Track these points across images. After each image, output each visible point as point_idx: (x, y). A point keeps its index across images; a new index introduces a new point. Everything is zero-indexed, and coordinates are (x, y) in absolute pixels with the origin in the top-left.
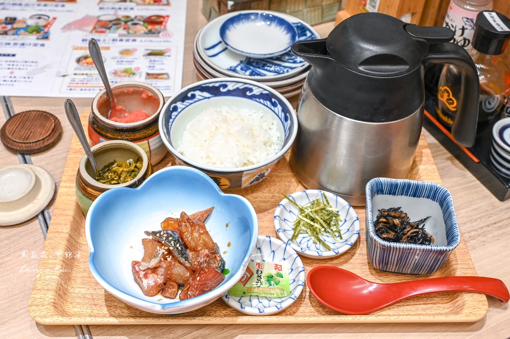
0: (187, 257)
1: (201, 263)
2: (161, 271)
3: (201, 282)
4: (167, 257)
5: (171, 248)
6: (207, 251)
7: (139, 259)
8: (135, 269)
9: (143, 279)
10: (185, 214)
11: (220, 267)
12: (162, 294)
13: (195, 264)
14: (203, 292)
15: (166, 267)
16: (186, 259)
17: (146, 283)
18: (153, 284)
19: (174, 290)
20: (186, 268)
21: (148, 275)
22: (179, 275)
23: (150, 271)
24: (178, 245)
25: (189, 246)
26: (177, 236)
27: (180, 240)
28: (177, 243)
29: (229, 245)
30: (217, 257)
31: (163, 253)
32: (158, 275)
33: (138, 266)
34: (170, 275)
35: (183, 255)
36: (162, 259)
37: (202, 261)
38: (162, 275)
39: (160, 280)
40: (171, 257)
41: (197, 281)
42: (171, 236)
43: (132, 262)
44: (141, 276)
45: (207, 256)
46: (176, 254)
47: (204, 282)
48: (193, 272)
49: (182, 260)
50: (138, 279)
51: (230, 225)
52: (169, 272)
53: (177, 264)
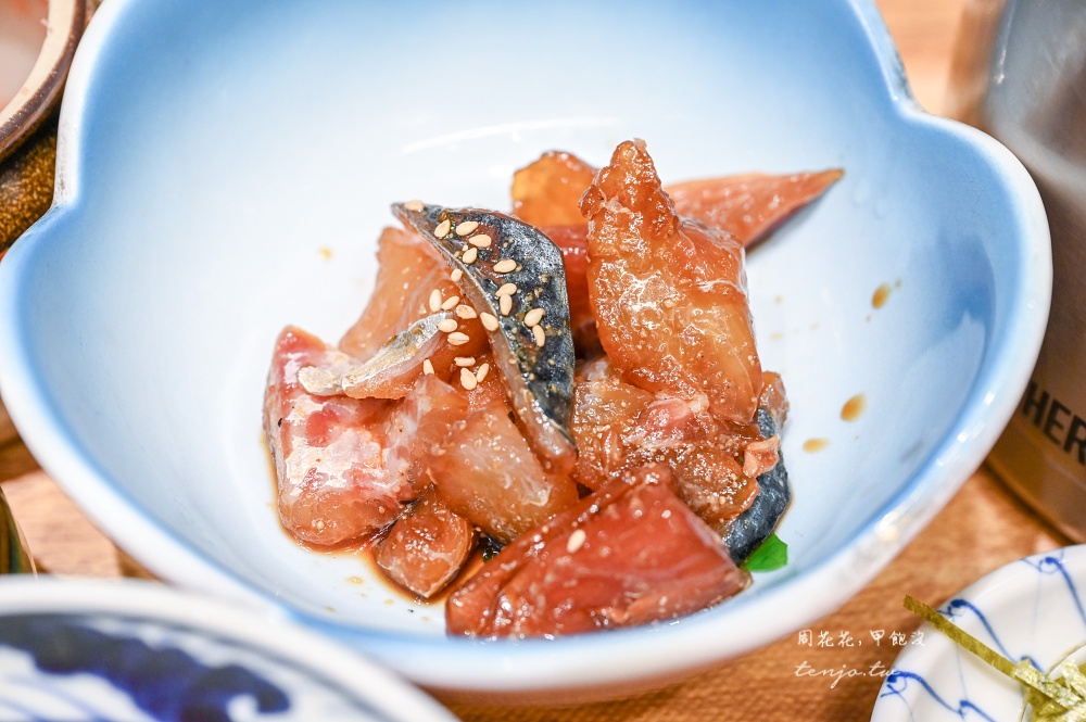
0: (569, 402)
1: (641, 461)
2: (404, 427)
3: (589, 563)
4: (460, 361)
5: (490, 322)
6: (698, 405)
7: (330, 333)
8: (282, 372)
9: (298, 441)
10: (644, 158)
11: (747, 513)
12: (374, 555)
13: (601, 456)
14: (585, 621)
15: (430, 416)
16: (559, 407)
17: (305, 467)
18: (339, 483)
19: (434, 556)
20: (541, 455)
21: (335, 429)
22: (490, 480)
23: (351, 411)
24: (533, 317)
25: (609, 340)
26: (547, 260)
27: (563, 295)
28: (534, 305)
29: (850, 410)
30: (749, 457)
31: (443, 335)
32: (383, 445)
33: (305, 364)
34: (440, 468)
35: (543, 377)
36: (428, 368)
37: (650, 445)
38: (401, 452)
39: (388, 480)
40: (484, 370)
41: (566, 553)
42: (515, 254)
43: (283, 336)
44: (295, 418)
45: (692, 430)
46: (509, 359)
47: (600, 572)
48: (578, 490)
49: (532, 406)
50: (276, 432)
51: (893, 301)
52: (438, 450)
53: (496, 419)
